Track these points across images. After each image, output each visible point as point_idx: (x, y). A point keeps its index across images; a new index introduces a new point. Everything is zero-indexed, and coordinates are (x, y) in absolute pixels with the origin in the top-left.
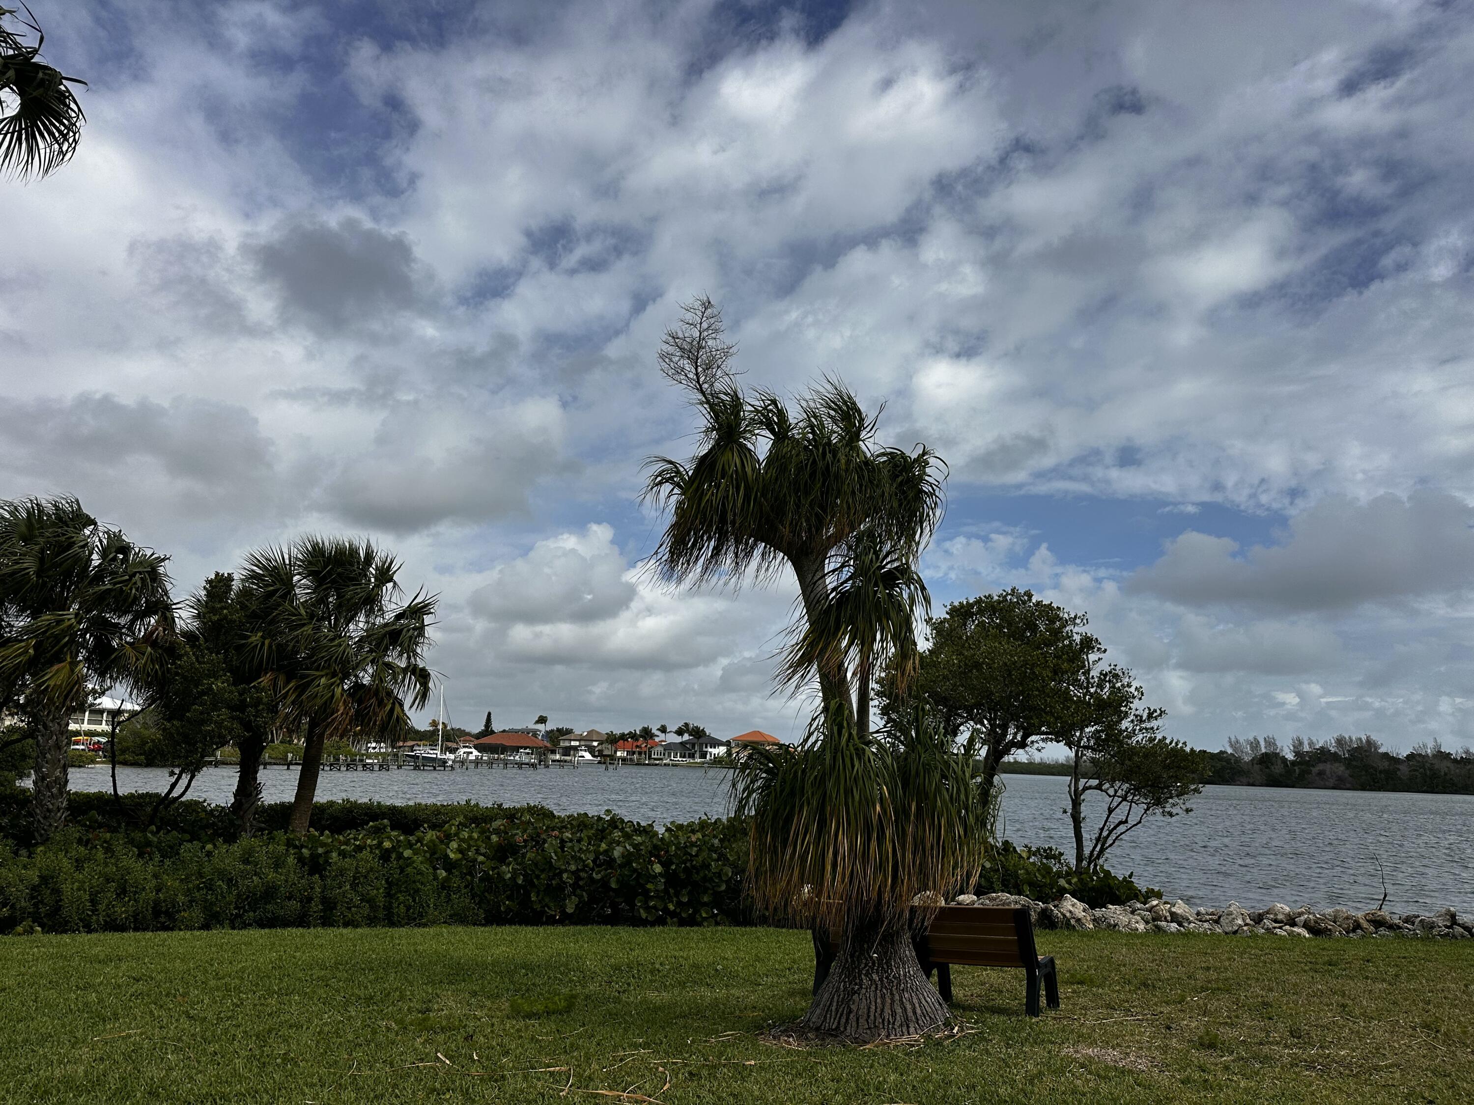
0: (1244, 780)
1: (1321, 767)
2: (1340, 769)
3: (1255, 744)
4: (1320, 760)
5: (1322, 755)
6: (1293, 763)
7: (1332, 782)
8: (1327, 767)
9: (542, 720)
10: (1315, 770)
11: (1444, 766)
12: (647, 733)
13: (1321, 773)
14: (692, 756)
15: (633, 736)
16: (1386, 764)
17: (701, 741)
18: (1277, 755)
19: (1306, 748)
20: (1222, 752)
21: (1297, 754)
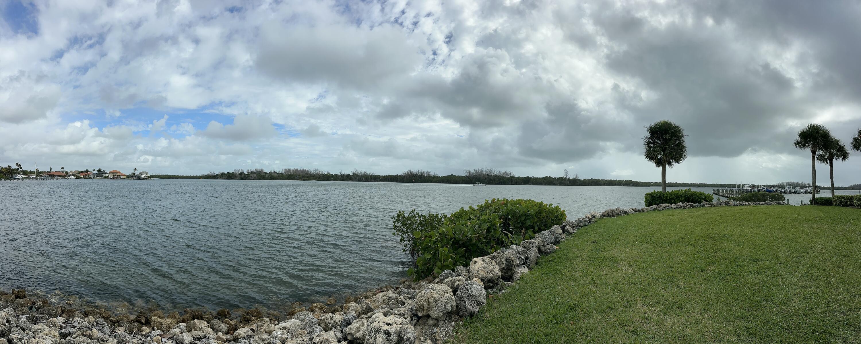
0: (236, 178)
1: (251, 175)
2: (255, 175)
3: (239, 170)
4: (252, 174)
5: (253, 173)
6: (246, 174)
7: (253, 178)
8: (252, 175)
9: (62, 168)
10: (250, 176)
11: (274, 174)
12: (87, 171)
13: (251, 176)
14: (99, 176)
15: (84, 172)
16: (264, 174)
17: (101, 173)
18: (243, 173)
19: (249, 171)
20: (233, 172)
21: (248, 172)
